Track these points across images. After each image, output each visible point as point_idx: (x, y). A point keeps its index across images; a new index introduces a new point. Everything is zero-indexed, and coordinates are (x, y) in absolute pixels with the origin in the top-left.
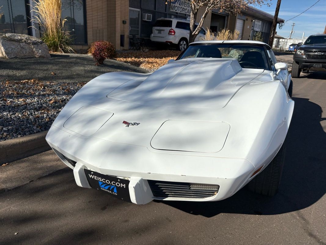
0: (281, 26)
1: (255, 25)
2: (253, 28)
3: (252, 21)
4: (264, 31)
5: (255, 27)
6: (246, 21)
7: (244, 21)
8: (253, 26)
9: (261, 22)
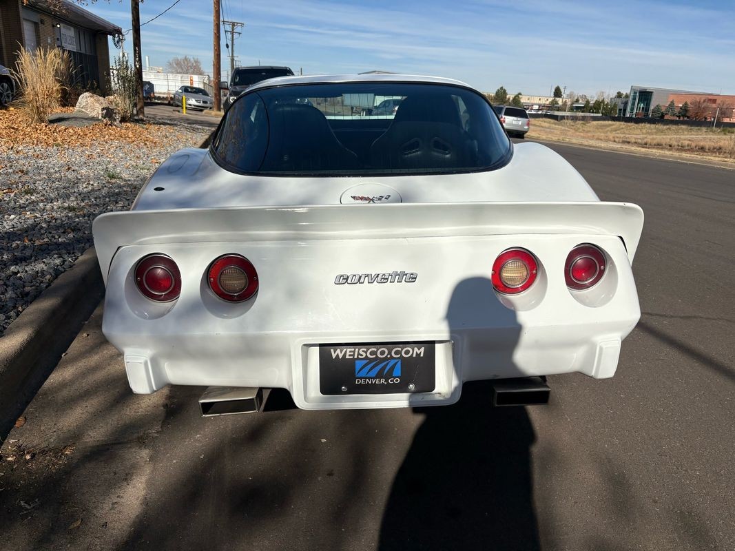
0: (118, 42)
1: (62, 36)
2: (59, 43)
3: (53, 26)
4: (83, 51)
5: (63, 41)
6: (40, 25)
7: (36, 24)
8: (58, 39)
9: (72, 29)
